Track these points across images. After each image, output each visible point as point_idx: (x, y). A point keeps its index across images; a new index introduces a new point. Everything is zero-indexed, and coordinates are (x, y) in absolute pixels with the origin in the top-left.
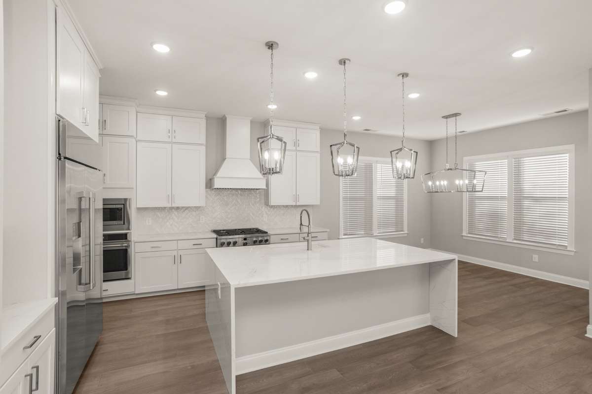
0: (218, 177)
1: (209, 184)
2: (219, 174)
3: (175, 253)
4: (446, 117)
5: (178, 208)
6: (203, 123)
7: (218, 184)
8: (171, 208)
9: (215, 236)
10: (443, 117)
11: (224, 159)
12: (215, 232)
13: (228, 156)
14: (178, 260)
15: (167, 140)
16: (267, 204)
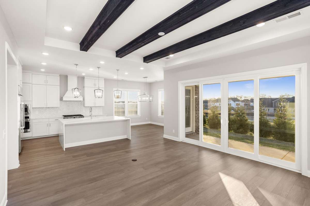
0: (65, 97)
1: (61, 99)
2: (65, 96)
3: (48, 123)
4: (144, 78)
5: (49, 108)
6: (59, 78)
7: (64, 99)
8: (46, 108)
9: (63, 117)
10: (143, 78)
11: (67, 90)
12: (64, 116)
13: (68, 89)
14: (49, 125)
15: (45, 84)
16: (84, 106)
